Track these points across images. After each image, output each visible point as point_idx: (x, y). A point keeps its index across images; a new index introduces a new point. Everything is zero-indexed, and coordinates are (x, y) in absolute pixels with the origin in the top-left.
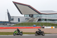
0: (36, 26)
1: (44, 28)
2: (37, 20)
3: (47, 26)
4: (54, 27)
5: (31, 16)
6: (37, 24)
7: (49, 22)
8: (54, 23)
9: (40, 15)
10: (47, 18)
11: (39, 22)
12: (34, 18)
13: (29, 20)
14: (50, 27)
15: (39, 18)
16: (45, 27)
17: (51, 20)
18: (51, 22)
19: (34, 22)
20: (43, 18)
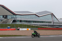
0: (11, 28)
1: (19, 30)
2: (12, 22)
3: (22, 28)
4: (30, 29)
5: (5, 17)
6: (12, 26)
7: (24, 23)
8: (30, 24)
9: (15, 16)
10: (23, 19)
11: (14, 23)
12: (9, 20)
13: (3, 21)
14: (26, 29)
15: (13, 19)
16: (21, 29)
17: (26, 21)
18: (26, 23)
19: (8, 23)
20: (18, 19)
